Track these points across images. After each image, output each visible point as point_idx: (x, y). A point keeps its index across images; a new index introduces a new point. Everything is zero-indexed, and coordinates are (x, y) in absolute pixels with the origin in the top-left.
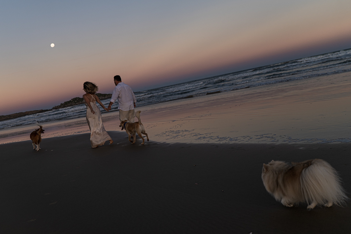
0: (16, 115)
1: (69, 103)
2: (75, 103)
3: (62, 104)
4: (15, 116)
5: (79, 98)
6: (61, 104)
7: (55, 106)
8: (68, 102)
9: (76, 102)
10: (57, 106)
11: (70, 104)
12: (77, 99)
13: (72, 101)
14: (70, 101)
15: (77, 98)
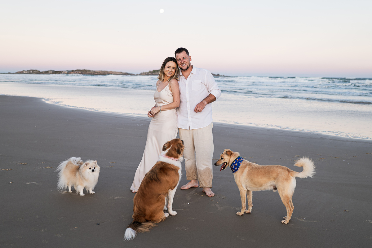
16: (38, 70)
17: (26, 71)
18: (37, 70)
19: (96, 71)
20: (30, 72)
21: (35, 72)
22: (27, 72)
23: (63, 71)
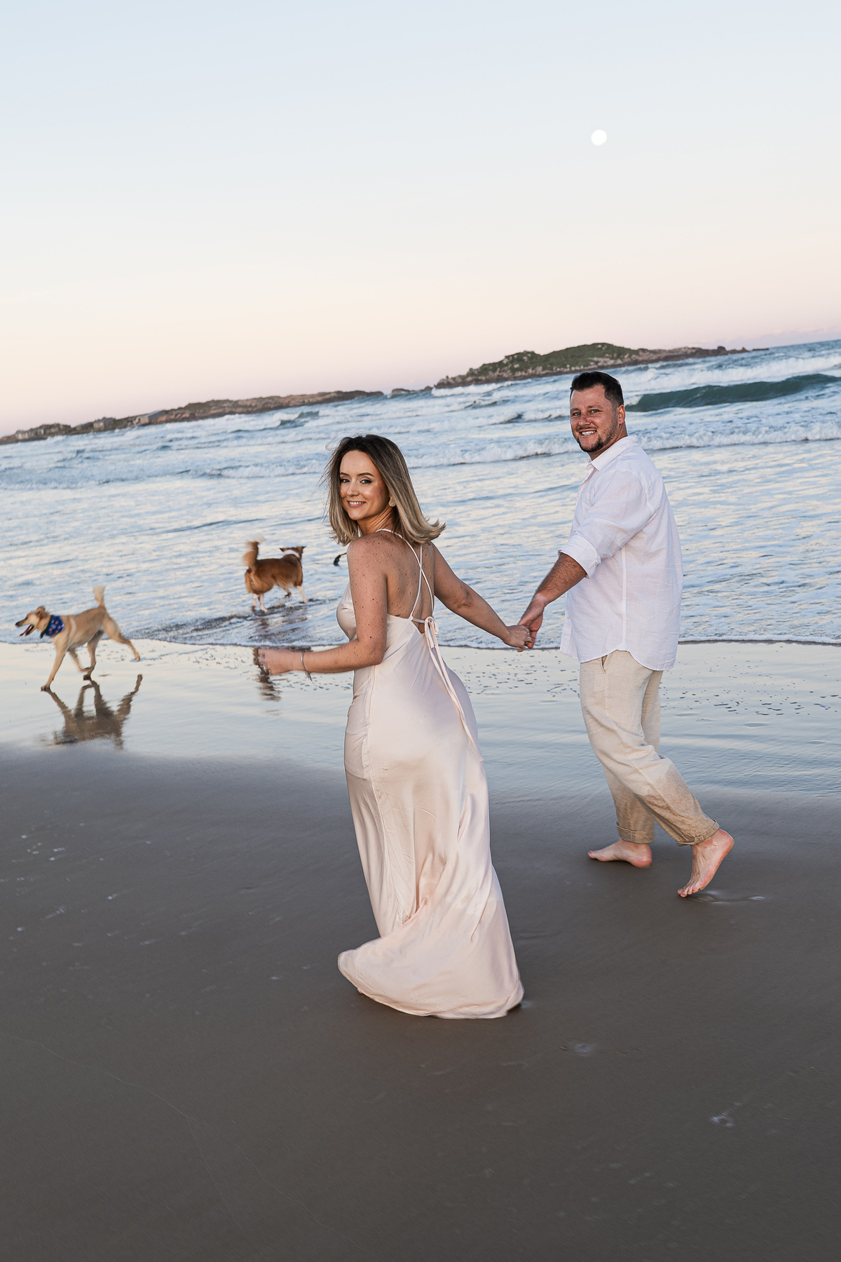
0: (254, 405)
1: (494, 371)
2: (514, 370)
3: (471, 373)
4: (250, 406)
5: (533, 353)
6: (471, 369)
7: (447, 377)
8: (494, 364)
9: (517, 370)
10: (454, 379)
11: (497, 373)
12: (525, 358)
13: (507, 365)
14: (501, 362)
15: (528, 353)
16: (63, 422)
17: (23, 432)
18: (58, 425)
19: (240, 403)
20: (36, 434)
21: (53, 430)
22: (26, 436)
23: (135, 418)
